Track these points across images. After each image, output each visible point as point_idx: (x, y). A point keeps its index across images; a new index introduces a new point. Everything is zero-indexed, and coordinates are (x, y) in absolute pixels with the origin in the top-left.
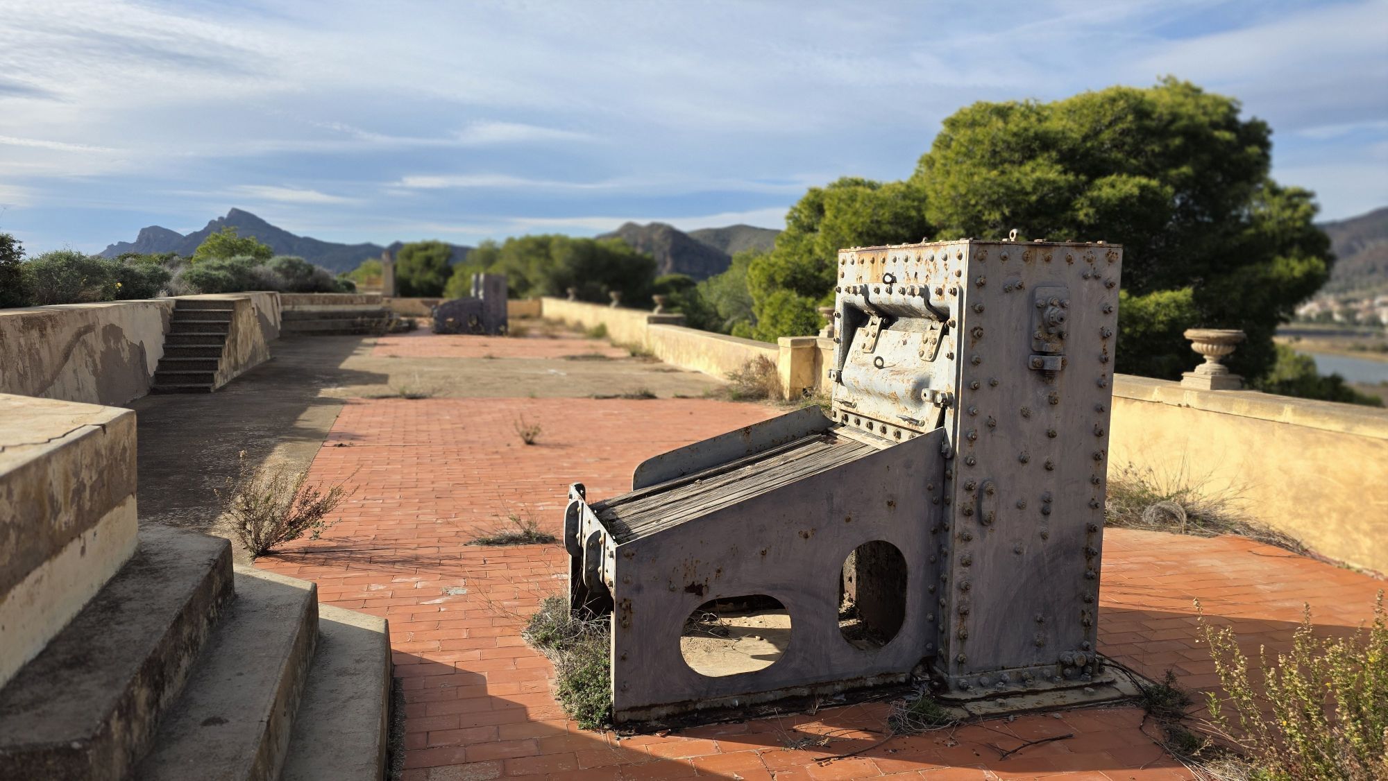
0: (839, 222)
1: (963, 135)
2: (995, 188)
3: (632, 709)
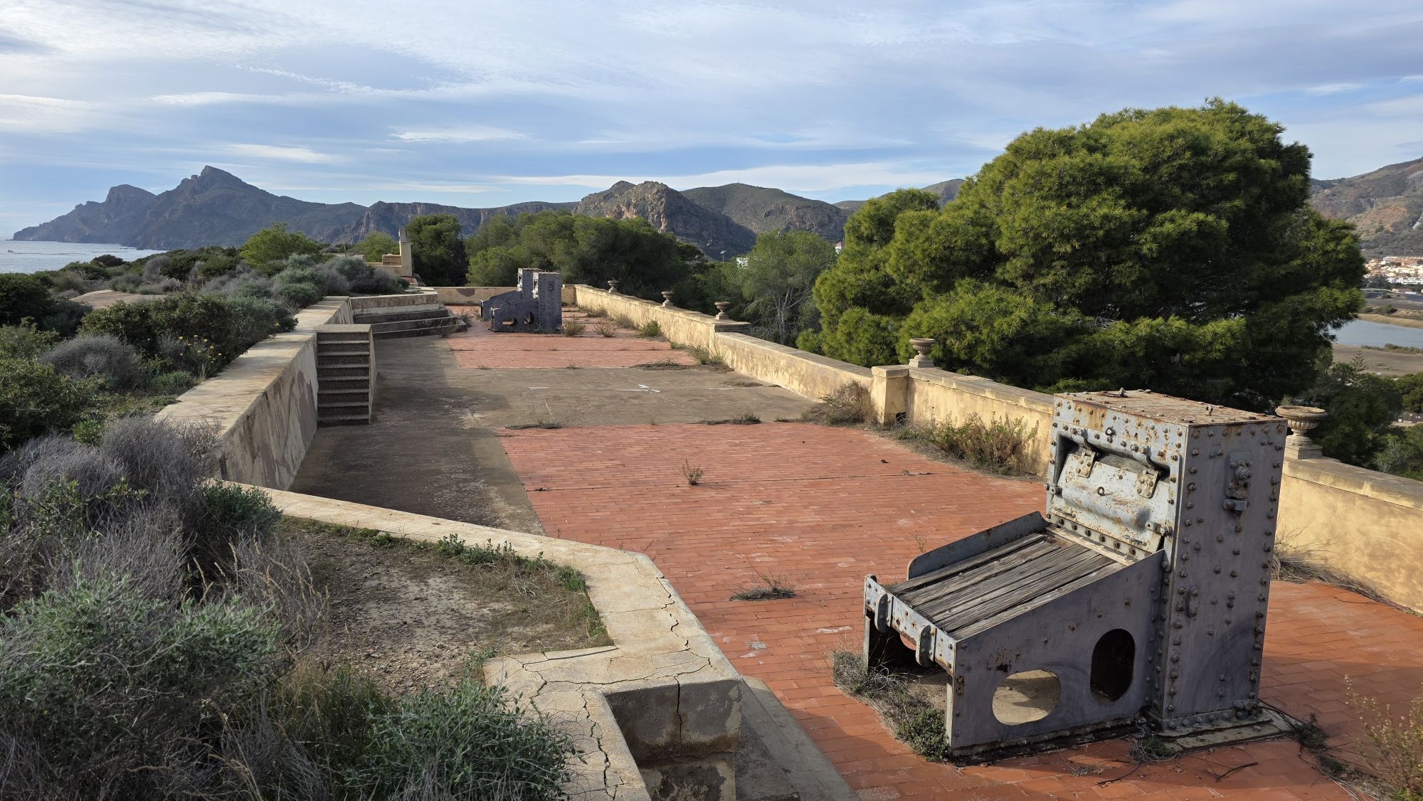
0: (912, 245)
1: (1030, 167)
2: (1066, 223)
3: (962, 748)
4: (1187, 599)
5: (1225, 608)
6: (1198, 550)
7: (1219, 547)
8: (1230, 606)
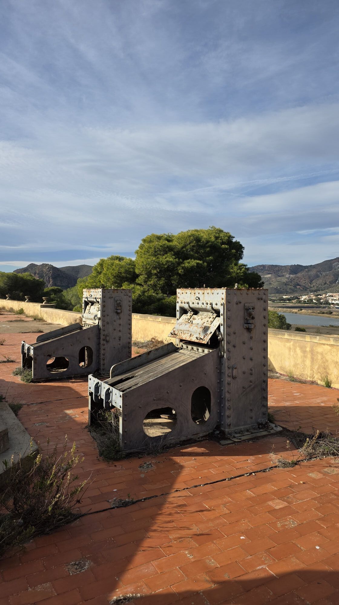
3: (37, 379)
4: (106, 337)
5: (118, 340)
6: (108, 323)
7: (114, 323)
8: (120, 340)
